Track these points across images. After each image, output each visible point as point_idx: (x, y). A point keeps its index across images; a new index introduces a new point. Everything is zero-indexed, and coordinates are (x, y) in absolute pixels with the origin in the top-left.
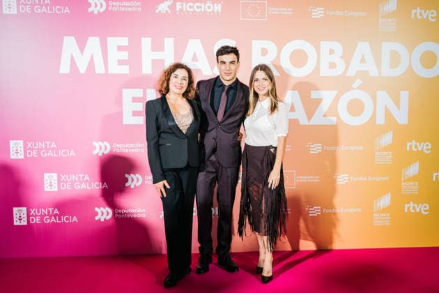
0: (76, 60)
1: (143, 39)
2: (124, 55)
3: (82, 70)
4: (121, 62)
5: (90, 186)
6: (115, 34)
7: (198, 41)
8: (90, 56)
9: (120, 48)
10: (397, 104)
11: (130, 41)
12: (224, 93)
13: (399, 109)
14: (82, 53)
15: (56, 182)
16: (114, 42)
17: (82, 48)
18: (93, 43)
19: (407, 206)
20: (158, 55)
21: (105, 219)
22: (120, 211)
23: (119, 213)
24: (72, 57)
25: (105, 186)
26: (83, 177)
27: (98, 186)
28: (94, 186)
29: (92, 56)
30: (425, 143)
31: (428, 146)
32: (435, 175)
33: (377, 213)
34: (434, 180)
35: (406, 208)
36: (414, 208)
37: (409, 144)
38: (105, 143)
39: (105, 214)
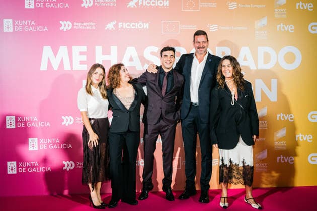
0: (52, 62)
1: (96, 47)
2: (84, 58)
3: (56, 68)
4: (81, 63)
5: (60, 146)
6: (78, 44)
7: (134, 48)
8: (61, 59)
9: (81, 53)
10: (270, 88)
12: (165, 78)
13: (271, 91)
14: (56, 57)
15: (37, 144)
16: (76, 49)
17: (55, 53)
18: (63, 50)
19: (278, 158)
20: (106, 58)
21: (70, 169)
22: (80, 164)
23: (79, 165)
24: (49, 59)
25: (70, 146)
26: (55, 141)
27: (65, 146)
28: (62, 146)
29: (62, 59)
30: (289, 114)
31: (291, 116)
32: (297, 136)
33: (258, 163)
34: (297, 140)
35: (278, 160)
36: (283, 159)
37: (278, 115)
38: (71, 117)
39: (70, 165)
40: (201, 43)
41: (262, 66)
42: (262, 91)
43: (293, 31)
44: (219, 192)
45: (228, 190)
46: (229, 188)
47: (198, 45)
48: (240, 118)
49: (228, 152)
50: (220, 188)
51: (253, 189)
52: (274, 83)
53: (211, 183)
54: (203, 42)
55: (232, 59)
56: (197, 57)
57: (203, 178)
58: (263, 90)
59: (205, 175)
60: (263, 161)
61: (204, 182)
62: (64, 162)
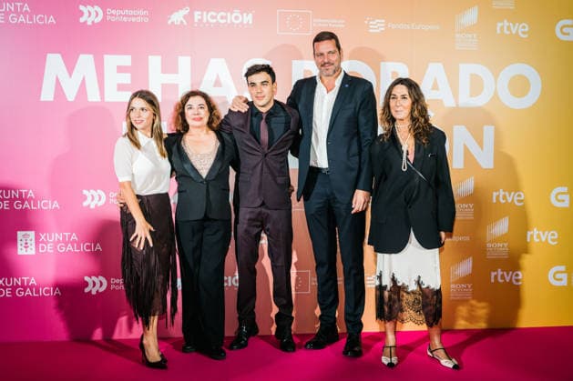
0: (63, 85)
1: (150, 57)
2: (126, 78)
3: (71, 95)
4: (121, 87)
5: (79, 248)
6: (114, 52)
7: (223, 60)
8: (81, 79)
9: (121, 69)
10: (480, 143)
11: (133, 60)
12: (263, 123)
13: (482, 148)
14: (70, 75)
15: (33, 242)
16: (112, 61)
17: (70, 69)
18: (86, 62)
19: (493, 274)
20: (169, 79)
21: (97, 292)
22: (117, 281)
23: (116, 284)
24: (57, 80)
25: (99, 247)
26: (70, 236)
27: (88, 247)
28: (84, 247)
29: (84, 79)
30: (516, 192)
31: (519, 196)
32: (529, 233)
33: (455, 283)
34: (528, 240)
35: (493, 277)
36: (503, 277)
37: (495, 194)
38: (100, 192)
39: (98, 285)
40: (326, 54)
41: (466, 100)
42: (465, 146)
43: (526, 36)
44: (381, 337)
45: (396, 333)
46: (398, 329)
47: (320, 60)
48: (414, 196)
49: (390, 259)
50: (383, 330)
51: (443, 332)
52: (489, 132)
53: (364, 319)
54: (329, 52)
55: (412, 86)
56: (323, 82)
57: (350, 311)
58: (468, 146)
59: (352, 305)
60: (464, 280)
61: (352, 319)
62: (87, 278)
